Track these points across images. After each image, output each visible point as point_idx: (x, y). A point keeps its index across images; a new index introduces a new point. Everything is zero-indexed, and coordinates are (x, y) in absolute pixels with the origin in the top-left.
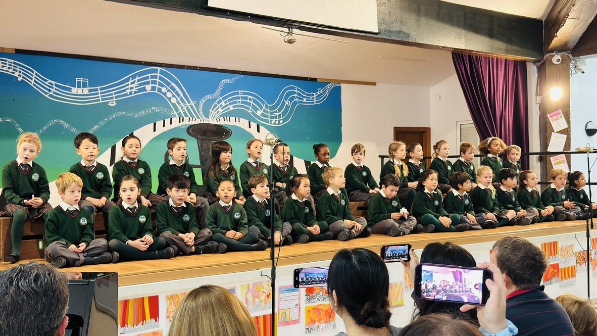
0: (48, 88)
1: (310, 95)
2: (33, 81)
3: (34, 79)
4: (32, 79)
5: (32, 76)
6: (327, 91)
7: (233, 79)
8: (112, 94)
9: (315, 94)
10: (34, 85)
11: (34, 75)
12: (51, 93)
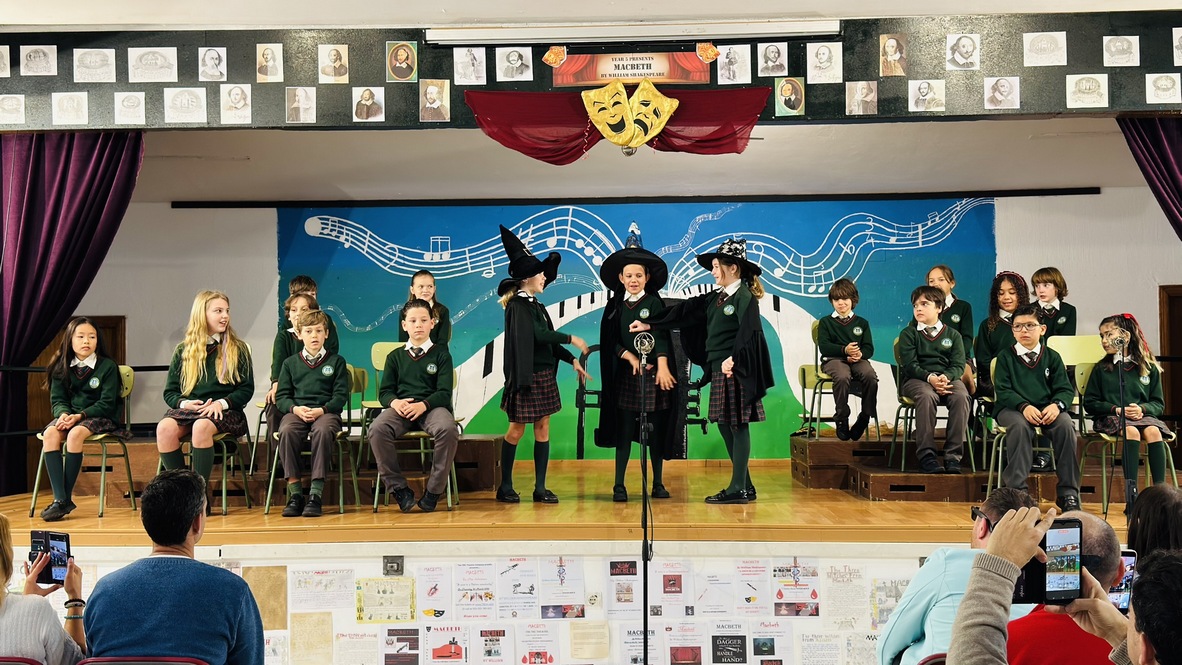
0: (388, 255)
1: (909, 230)
2: (365, 248)
3: (367, 243)
4: (364, 244)
5: (365, 239)
6: (954, 217)
7: (720, 212)
8: (489, 258)
9: (920, 226)
10: (367, 252)
11: (367, 237)
12: (392, 264)
